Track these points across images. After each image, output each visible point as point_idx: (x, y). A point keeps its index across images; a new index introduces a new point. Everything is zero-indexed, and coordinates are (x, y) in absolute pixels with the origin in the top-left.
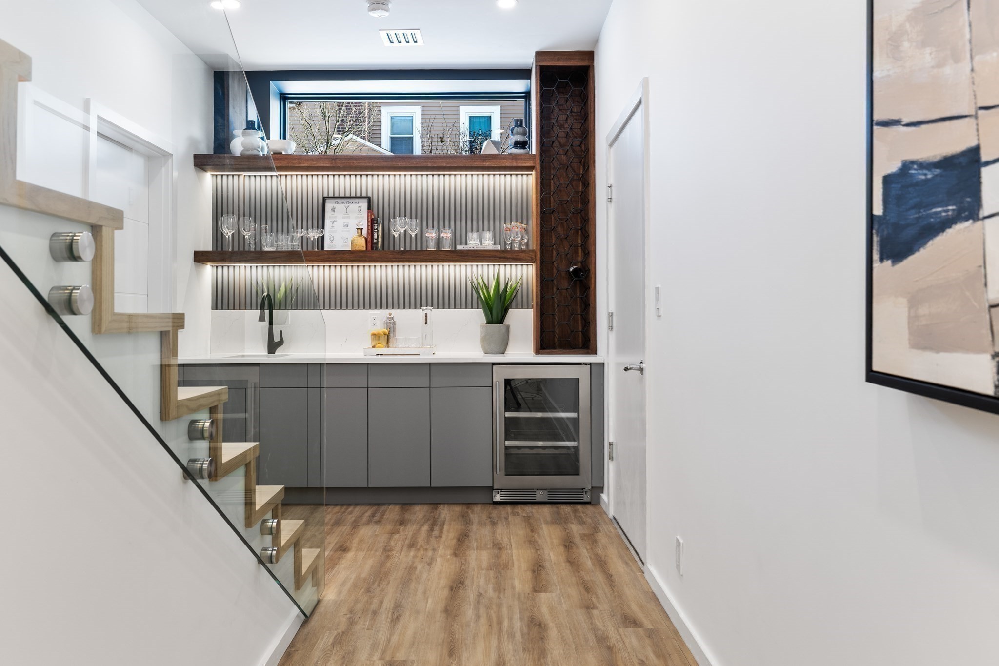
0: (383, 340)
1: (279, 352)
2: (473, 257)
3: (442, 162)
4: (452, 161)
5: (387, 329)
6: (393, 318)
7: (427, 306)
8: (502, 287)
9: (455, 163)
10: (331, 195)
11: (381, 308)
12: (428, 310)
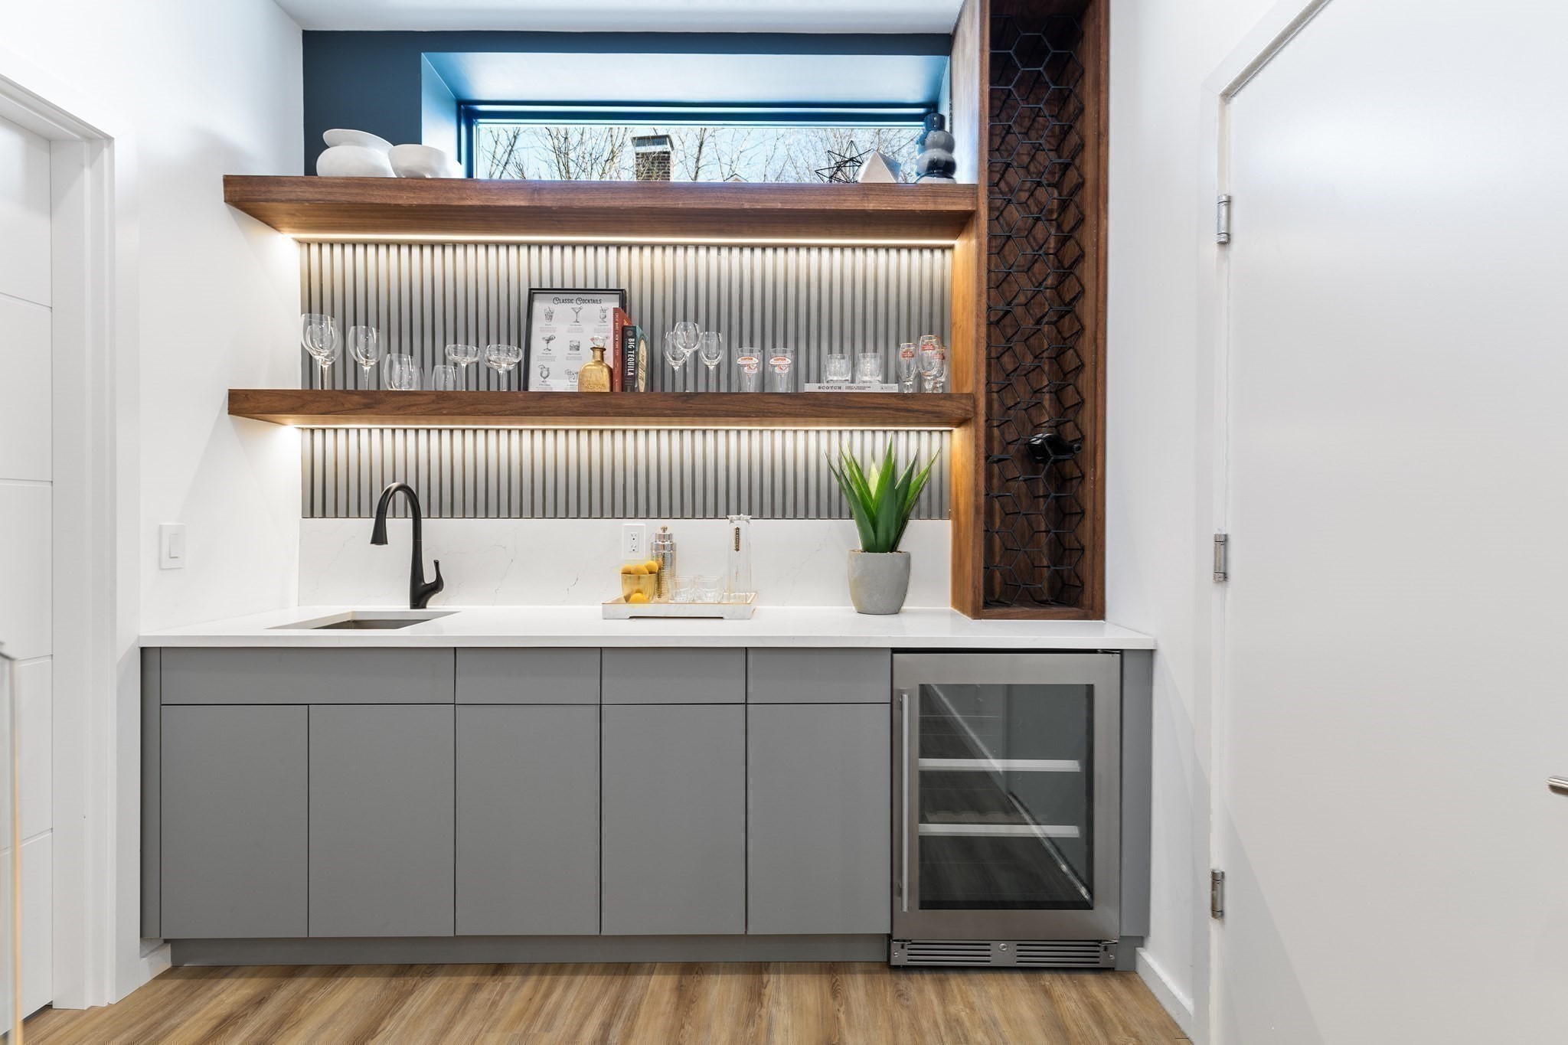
0: (649, 582)
1: (434, 604)
2: (839, 407)
3: (774, 200)
4: (795, 197)
5: (657, 560)
6: (670, 537)
7: (739, 513)
8: (901, 474)
9: (800, 202)
10: (546, 285)
11: (648, 517)
12: (742, 521)
